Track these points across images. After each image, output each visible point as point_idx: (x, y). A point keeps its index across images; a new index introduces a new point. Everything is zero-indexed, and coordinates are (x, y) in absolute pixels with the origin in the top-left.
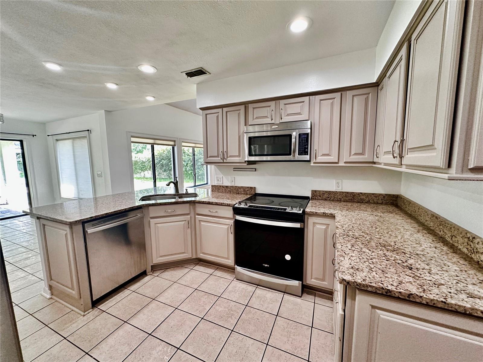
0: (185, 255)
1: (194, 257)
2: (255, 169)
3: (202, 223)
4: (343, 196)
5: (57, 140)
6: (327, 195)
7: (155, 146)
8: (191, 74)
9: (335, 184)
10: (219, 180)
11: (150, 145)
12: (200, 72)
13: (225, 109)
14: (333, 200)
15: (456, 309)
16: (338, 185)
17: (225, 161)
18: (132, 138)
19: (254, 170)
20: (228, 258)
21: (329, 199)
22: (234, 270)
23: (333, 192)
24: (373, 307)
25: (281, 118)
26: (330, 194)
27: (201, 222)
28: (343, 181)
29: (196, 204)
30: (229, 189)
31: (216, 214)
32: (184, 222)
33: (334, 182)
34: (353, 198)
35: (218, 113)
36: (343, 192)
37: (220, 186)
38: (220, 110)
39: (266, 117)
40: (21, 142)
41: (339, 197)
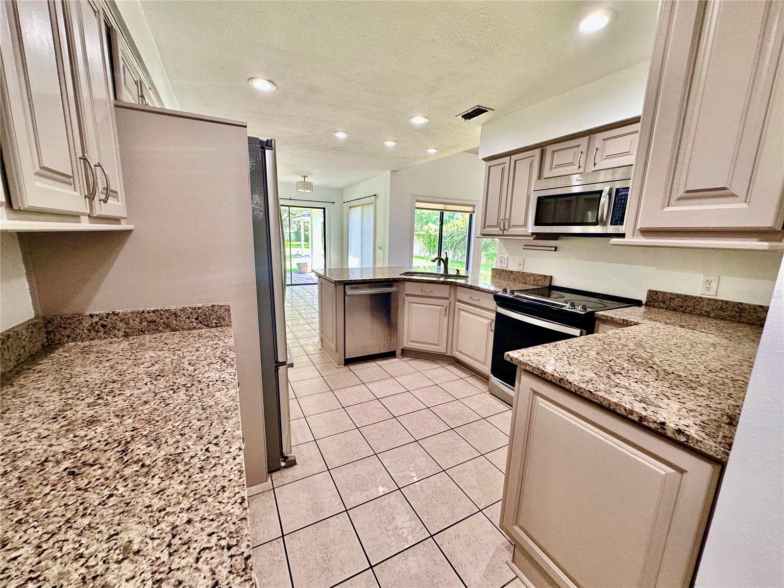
0: (437, 347)
1: (449, 354)
2: (556, 248)
3: (462, 313)
4: (714, 308)
5: (350, 207)
6: (680, 301)
7: (444, 212)
8: (468, 116)
9: (703, 283)
10: (503, 261)
11: (439, 212)
12: (478, 111)
13: (514, 157)
14: (691, 313)
15: (601, 402)
16: (708, 285)
17: (505, 233)
18: (417, 203)
19: (554, 249)
20: (484, 364)
21: (683, 309)
22: (488, 380)
23: (695, 298)
24: (535, 393)
25: (595, 164)
26: (687, 301)
27: (461, 311)
28: (722, 278)
29: (458, 287)
30: (514, 276)
31: (477, 303)
32: (441, 307)
33: (701, 278)
34: (738, 314)
35: (505, 163)
36: (716, 301)
37: (503, 270)
38: (507, 159)
39: (571, 164)
40: (324, 209)
41: (705, 309)
